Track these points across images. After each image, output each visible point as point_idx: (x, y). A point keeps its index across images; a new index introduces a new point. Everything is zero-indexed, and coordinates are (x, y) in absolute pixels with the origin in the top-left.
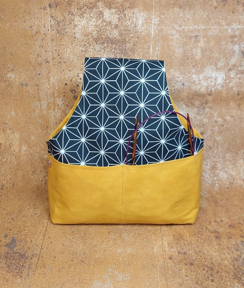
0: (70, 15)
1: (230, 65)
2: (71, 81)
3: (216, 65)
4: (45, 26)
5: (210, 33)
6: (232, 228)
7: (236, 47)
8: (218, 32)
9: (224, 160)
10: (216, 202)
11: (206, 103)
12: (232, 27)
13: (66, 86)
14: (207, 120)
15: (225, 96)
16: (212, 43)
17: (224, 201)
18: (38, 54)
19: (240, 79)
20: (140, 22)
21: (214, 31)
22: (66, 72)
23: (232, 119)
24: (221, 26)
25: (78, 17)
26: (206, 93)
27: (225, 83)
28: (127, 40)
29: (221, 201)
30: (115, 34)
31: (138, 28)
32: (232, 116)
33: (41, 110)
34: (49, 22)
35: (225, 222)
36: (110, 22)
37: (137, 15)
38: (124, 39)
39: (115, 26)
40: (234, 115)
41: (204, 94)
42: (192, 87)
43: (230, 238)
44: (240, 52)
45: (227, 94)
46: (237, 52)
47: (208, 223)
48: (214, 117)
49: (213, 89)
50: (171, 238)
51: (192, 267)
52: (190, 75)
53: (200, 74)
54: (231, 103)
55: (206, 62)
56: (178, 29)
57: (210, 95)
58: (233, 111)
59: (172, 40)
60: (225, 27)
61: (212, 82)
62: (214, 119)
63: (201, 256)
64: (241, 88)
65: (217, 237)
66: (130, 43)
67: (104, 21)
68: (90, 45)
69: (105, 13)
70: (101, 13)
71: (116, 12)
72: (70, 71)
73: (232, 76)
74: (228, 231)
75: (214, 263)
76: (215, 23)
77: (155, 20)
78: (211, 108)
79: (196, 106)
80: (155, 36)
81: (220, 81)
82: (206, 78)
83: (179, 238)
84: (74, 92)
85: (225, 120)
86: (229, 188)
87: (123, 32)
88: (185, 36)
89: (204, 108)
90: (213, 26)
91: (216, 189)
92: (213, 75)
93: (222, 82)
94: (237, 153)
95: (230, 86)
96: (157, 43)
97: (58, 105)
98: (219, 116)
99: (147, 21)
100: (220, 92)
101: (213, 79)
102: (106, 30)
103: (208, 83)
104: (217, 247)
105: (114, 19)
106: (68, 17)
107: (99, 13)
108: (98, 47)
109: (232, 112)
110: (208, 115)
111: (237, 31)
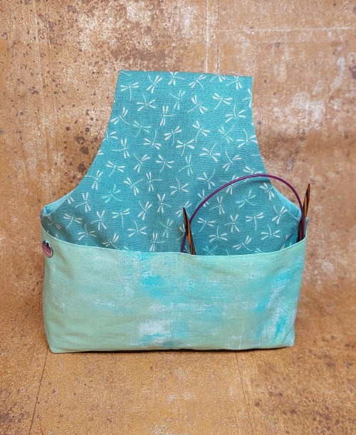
0: (71, 13)
1: (332, 89)
2: (76, 123)
3: (310, 91)
4: (28, 33)
5: (299, 39)
6: (350, 348)
7: (341, 61)
8: (312, 37)
9: (328, 243)
10: (321, 309)
11: (297, 152)
12: (334, 28)
13: (69, 132)
14: (299, 180)
15: (325, 140)
16: (303, 56)
17: (333, 308)
18: (19, 80)
19: (348, 112)
20: (187, 22)
21: (305, 35)
22: (68, 108)
23: (338, 176)
24: (316, 26)
25: (84, 16)
26: (295, 135)
27: (326, 119)
28: (166, 52)
29: (328, 306)
30: (147, 42)
31: (184, 31)
32: (337, 172)
33: (28, 173)
34: (36, 25)
35: (339, 340)
36: (138, 24)
37: (182, 10)
38: (162, 52)
39: (146, 28)
40: (340, 169)
41: (292, 138)
42: (274, 128)
43: (351, 364)
44: (347, 68)
45: (329, 137)
46: (343, 68)
47: (312, 343)
48: (310, 175)
49: (307, 129)
50: (255, 371)
51: (295, 415)
52: (270, 108)
53: (286, 106)
54: (336, 151)
55: (295, 86)
56: (249, 32)
57: (302, 139)
58: (339, 164)
59: (240, 51)
60: (323, 29)
61: (304, 118)
62: (311, 177)
63: (306, 398)
64: (350, 126)
65: (329, 365)
66: (172, 58)
67: (127, 22)
68: (106, 62)
69: (129, 9)
70: (123, 8)
71: (147, 6)
72: (74, 106)
73: (336, 108)
74: (346, 353)
75: (330, 407)
76: (307, 22)
77: (211, 19)
78: (304, 161)
79: (280, 158)
80: (212, 45)
81: (317, 115)
82: (296, 113)
83: (268, 370)
84: (82, 141)
85: (327, 179)
86: (338, 287)
87: (159, 39)
88: (260, 45)
89: (293, 161)
90: (304, 26)
91: (319, 288)
92: (307, 107)
93: (320, 118)
94: (347, 231)
95: (333, 124)
96: (216, 57)
97: (56, 164)
98: (317, 173)
99: (199, 20)
100: (318, 134)
101: (307, 113)
102: (132, 36)
103: (298, 121)
104: (331, 381)
105: (145, 18)
106: (67, 16)
107: (119, 8)
108: (119, 65)
109: (337, 165)
110: (301, 171)
111: (342, 34)
